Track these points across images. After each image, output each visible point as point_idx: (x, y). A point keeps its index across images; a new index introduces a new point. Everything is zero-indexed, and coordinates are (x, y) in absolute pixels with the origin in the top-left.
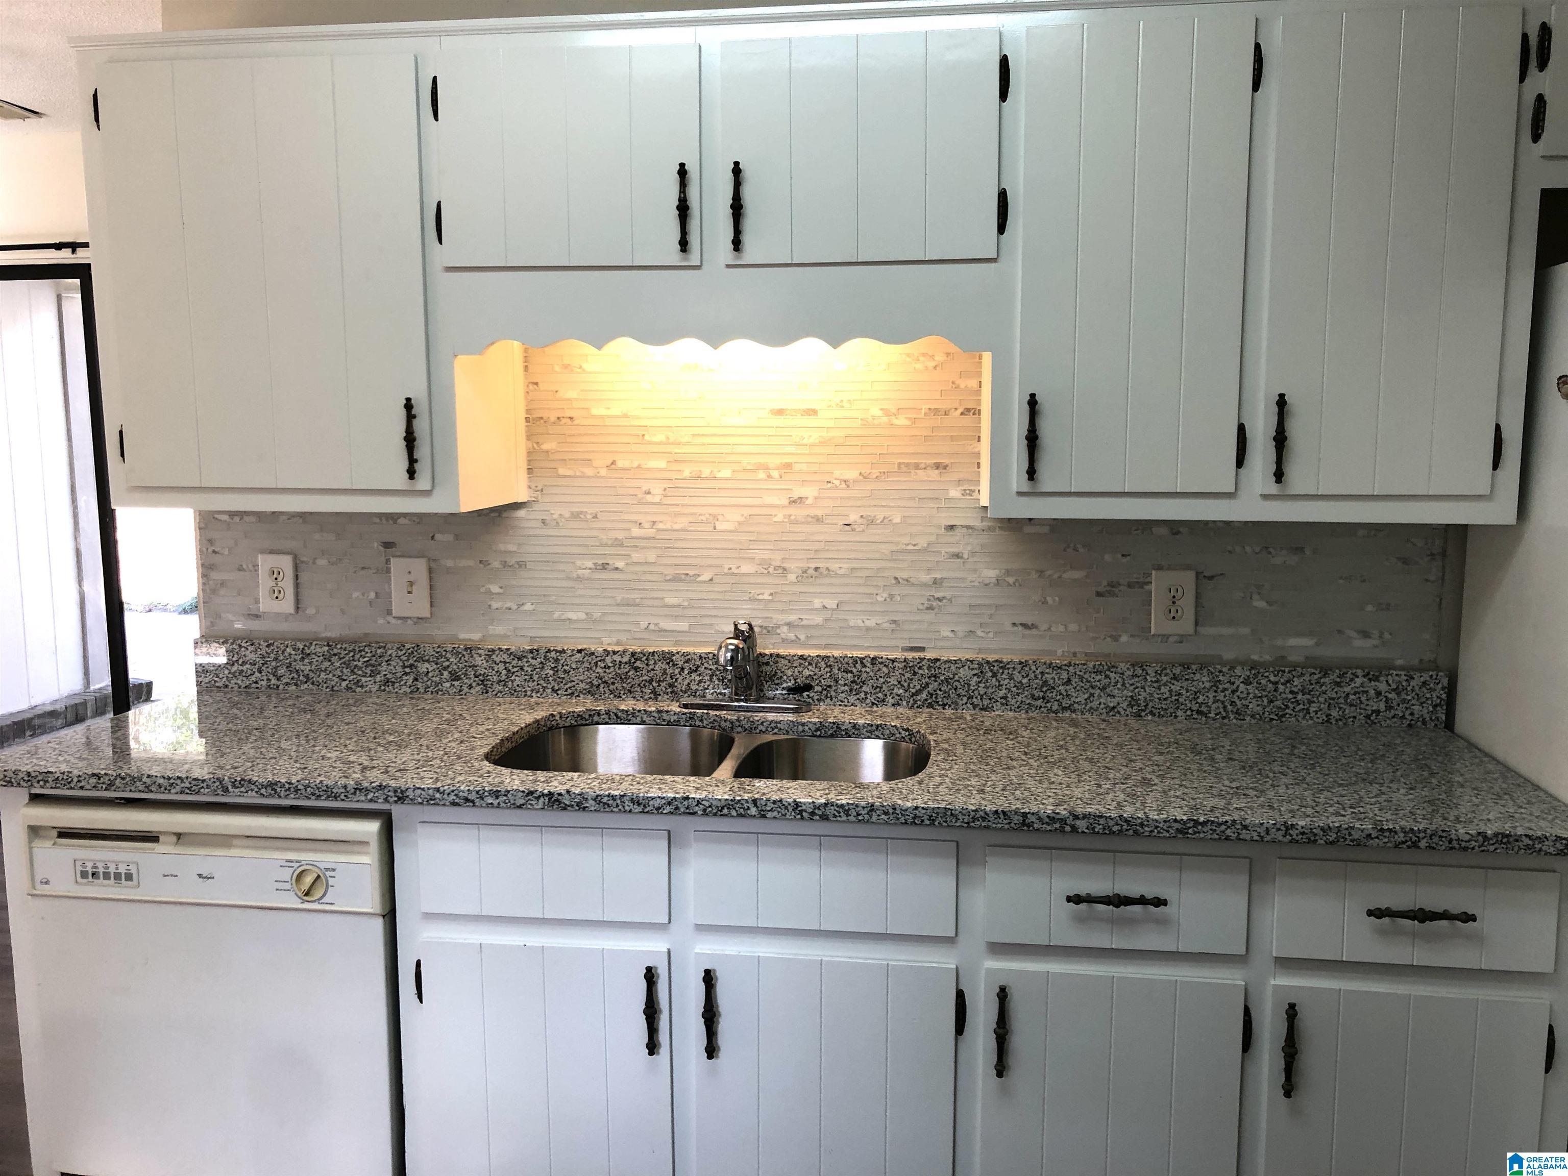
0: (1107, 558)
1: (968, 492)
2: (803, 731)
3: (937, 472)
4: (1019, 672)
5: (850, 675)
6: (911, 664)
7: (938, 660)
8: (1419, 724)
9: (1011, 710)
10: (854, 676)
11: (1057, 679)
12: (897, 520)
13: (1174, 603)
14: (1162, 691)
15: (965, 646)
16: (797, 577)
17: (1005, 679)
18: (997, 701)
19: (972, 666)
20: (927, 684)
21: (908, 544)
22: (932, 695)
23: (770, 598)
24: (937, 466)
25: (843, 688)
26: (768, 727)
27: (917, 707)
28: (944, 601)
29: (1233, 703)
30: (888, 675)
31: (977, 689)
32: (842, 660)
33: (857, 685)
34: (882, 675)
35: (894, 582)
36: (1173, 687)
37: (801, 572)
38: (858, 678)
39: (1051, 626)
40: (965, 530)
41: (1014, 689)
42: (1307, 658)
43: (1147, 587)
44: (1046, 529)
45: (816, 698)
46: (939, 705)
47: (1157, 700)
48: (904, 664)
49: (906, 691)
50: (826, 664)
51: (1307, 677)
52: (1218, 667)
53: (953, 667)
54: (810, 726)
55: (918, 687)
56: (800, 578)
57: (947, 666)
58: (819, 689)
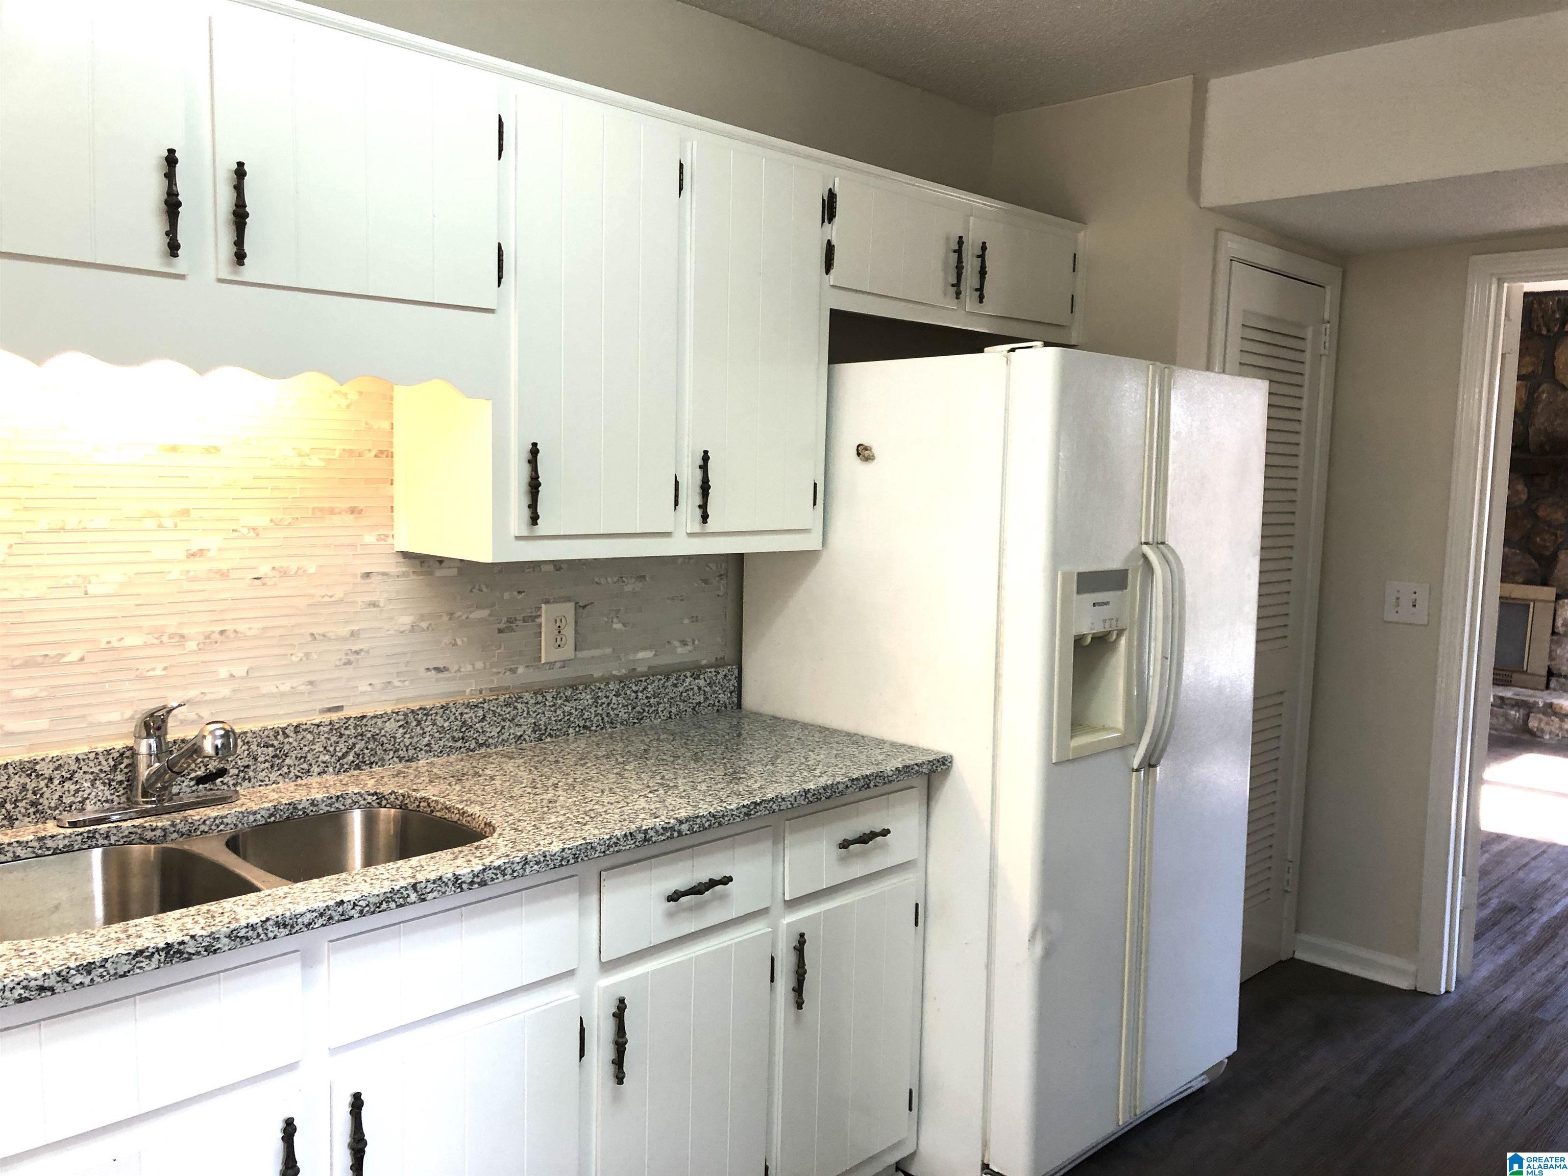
0: (506, 596)
1: (382, 537)
2: (255, 820)
3: (352, 516)
4: (441, 717)
5: (271, 749)
6: (337, 726)
7: (364, 717)
8: (723, 708)
9: (434, 756)
10: (276, 750)
11: (474, 718)
12: (312, 570)
13: (559, 632)
14: (558, 713)
15: (383, 698)
16: (198, 644)
17: (429, 725)
18: (422, 750)
19: (397, 718)
20: (354, 745)
21: (324, 596)
22: (358, 755)
23: (164, 673)
24: (352, 511)
25: (263, 766)
26: (212, 825)
27: (344, 772)
28: (362, 654)
29: (608, 715)
30: (313, 742)
31: (403, 741)
32: (261, 733)
33: (279, 759)
34: (306, 743)
35: (310, 639)
36: (565, 708)
37: (203, 638)
38: (280, 751)
39: (460, 667)
40: (380, 577)
41: (437, 735)
42: (649, 667)
43: (538, 620)
44: (454, 572)
45: (231, 783)
46: (366, 765)
47: (554, 722)
48: (329, 727)
49: (332, 756)
50: (243, 741)
51: (656, 684)
52: (598, 684)
53: (379, 722)
54: (263, 813)
55: (344, 750)
56: (201, 646)
57: (373, 722)
58: (235, 771)
